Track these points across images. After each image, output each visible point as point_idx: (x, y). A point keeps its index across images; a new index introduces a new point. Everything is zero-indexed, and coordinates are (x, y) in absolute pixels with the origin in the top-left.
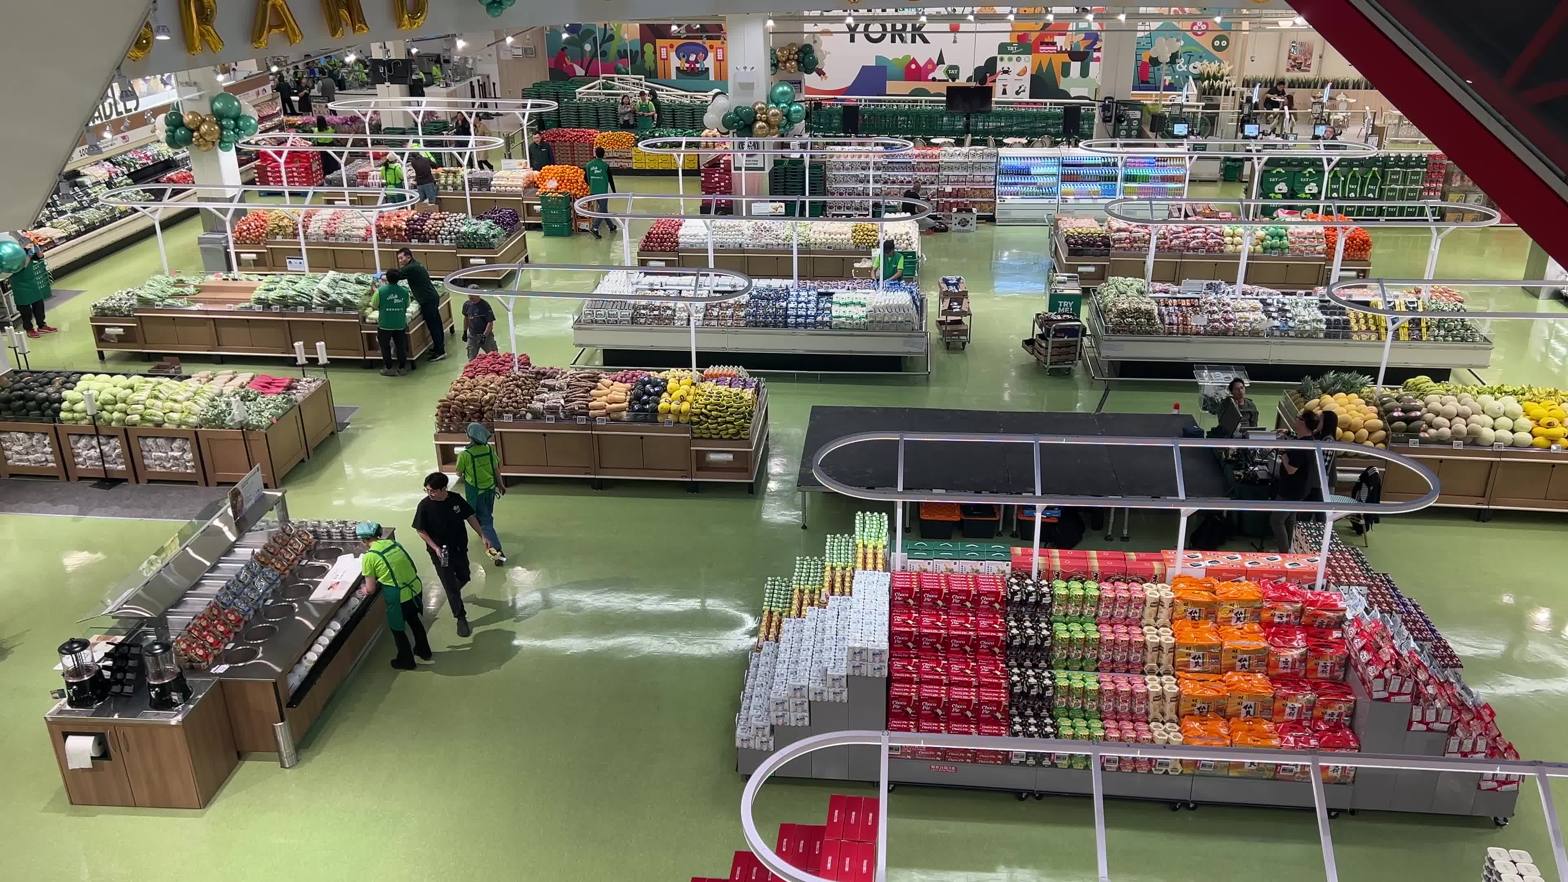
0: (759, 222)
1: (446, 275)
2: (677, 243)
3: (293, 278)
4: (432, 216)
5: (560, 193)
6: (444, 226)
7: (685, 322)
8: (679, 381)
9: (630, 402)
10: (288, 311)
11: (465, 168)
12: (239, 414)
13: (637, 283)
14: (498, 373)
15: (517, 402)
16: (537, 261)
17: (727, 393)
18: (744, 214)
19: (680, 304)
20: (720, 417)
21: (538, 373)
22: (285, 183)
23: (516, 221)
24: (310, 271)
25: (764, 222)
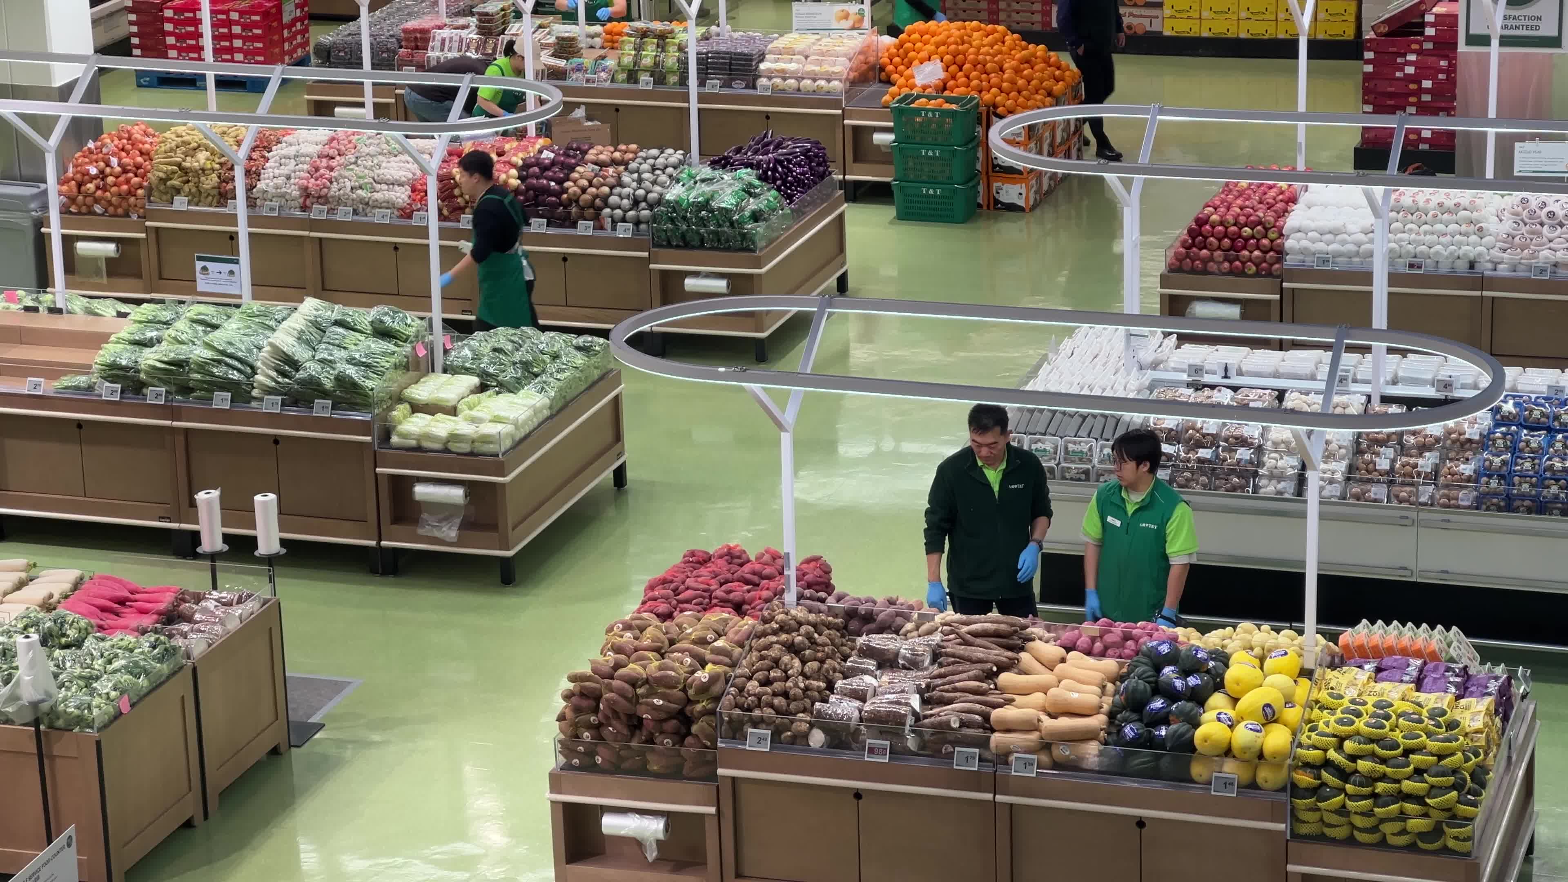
0: (1535, 198)
1: (617, 322)
2: (1281, 253)
3: (208, 311)
4: (591, 155)
5: (948, 100)
6: (621, 184)
7: (1288, 487)
8: (1262, 659)
9: (1111, 715)
10: (190, 403)
11: (691, 23)
12: (33, 683)
13: (1155, 366)
14: (739, 608)
15: (785, 694)
16: (874, 291)
17: (1408, 707)
18: (1490, 174)
19: (1280, 432)
20: (1383, 778)
21: (851, 614)
22: (208, 53)
23: (822, 176)
24: (255, 297)
25: (1550, 198)
